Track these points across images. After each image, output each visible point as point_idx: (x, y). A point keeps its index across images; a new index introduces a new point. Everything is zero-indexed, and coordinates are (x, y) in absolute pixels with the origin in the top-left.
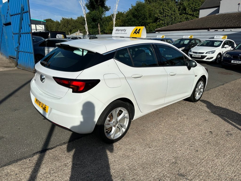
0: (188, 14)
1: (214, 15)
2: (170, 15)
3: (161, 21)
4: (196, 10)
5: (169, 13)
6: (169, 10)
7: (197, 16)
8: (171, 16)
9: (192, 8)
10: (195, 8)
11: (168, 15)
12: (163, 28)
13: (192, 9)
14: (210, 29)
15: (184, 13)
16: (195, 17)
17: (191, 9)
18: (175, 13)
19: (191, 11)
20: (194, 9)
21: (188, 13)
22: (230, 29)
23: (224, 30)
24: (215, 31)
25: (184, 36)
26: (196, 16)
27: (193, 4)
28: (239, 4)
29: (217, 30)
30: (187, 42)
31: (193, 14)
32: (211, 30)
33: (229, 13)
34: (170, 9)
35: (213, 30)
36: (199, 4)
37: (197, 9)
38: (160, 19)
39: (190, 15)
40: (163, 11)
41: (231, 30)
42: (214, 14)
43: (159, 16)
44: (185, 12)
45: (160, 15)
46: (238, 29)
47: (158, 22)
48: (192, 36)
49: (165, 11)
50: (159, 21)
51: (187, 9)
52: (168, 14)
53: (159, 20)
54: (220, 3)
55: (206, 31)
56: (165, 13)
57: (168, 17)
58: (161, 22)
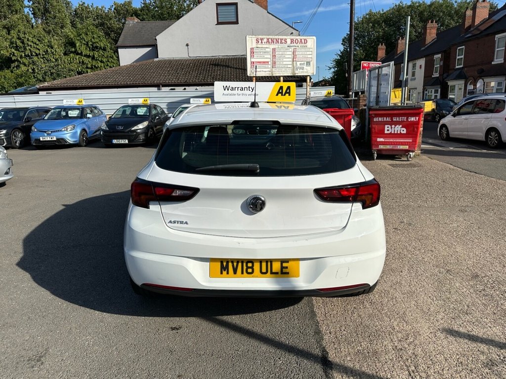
0: (81, 54)
1: (151, 61)
2: (43, 55)
3: (21, 65)
4: (97, 47)
5: (39, 50)
6: (37, 42)
7: (102, 60)
8: (46, 56)
9: (87, 42)
10: (94, 43)
11: (36, 54)
12: (58, 82)
13: (87, 45)
14: (161, 86)
15: (72, 52)
16: (99, 62)
17: (84, 44)
18: (53, 50)
19: (86, 49)
20: (91, 45)
21: (82, 52)
22: (195, 87)
23: (185, 89)
24: (171, 89)
25: (130, 100)
26: (100, 59)
27: (87, 34)
28: (187, 45)
29: (174, 89)
30: (142, 111)
31: (94, 56)
32: (164, 89)
33: (175, 59)
34: (39, 40)
35: (167, 89)
36: (99, 37)
37: (98, 45)
38: (17, 60)
39: (88, 56)
40: (23, 42)
41: (196, 89)
42: (151, 59)
43: (14, 55)
44: (73, 50)
45: (15, 52)
46: (206, 87)
47: (13, 68)
48: (146, 99)
49: (28, 44)
50: (18, 67)
51: (77, 45)
52: (38, 52)
53: (16, 63)
54: (156, 39)
55: (155, 89)
56: (29, 47)
57: (38, 58)
58: (23, 68)
